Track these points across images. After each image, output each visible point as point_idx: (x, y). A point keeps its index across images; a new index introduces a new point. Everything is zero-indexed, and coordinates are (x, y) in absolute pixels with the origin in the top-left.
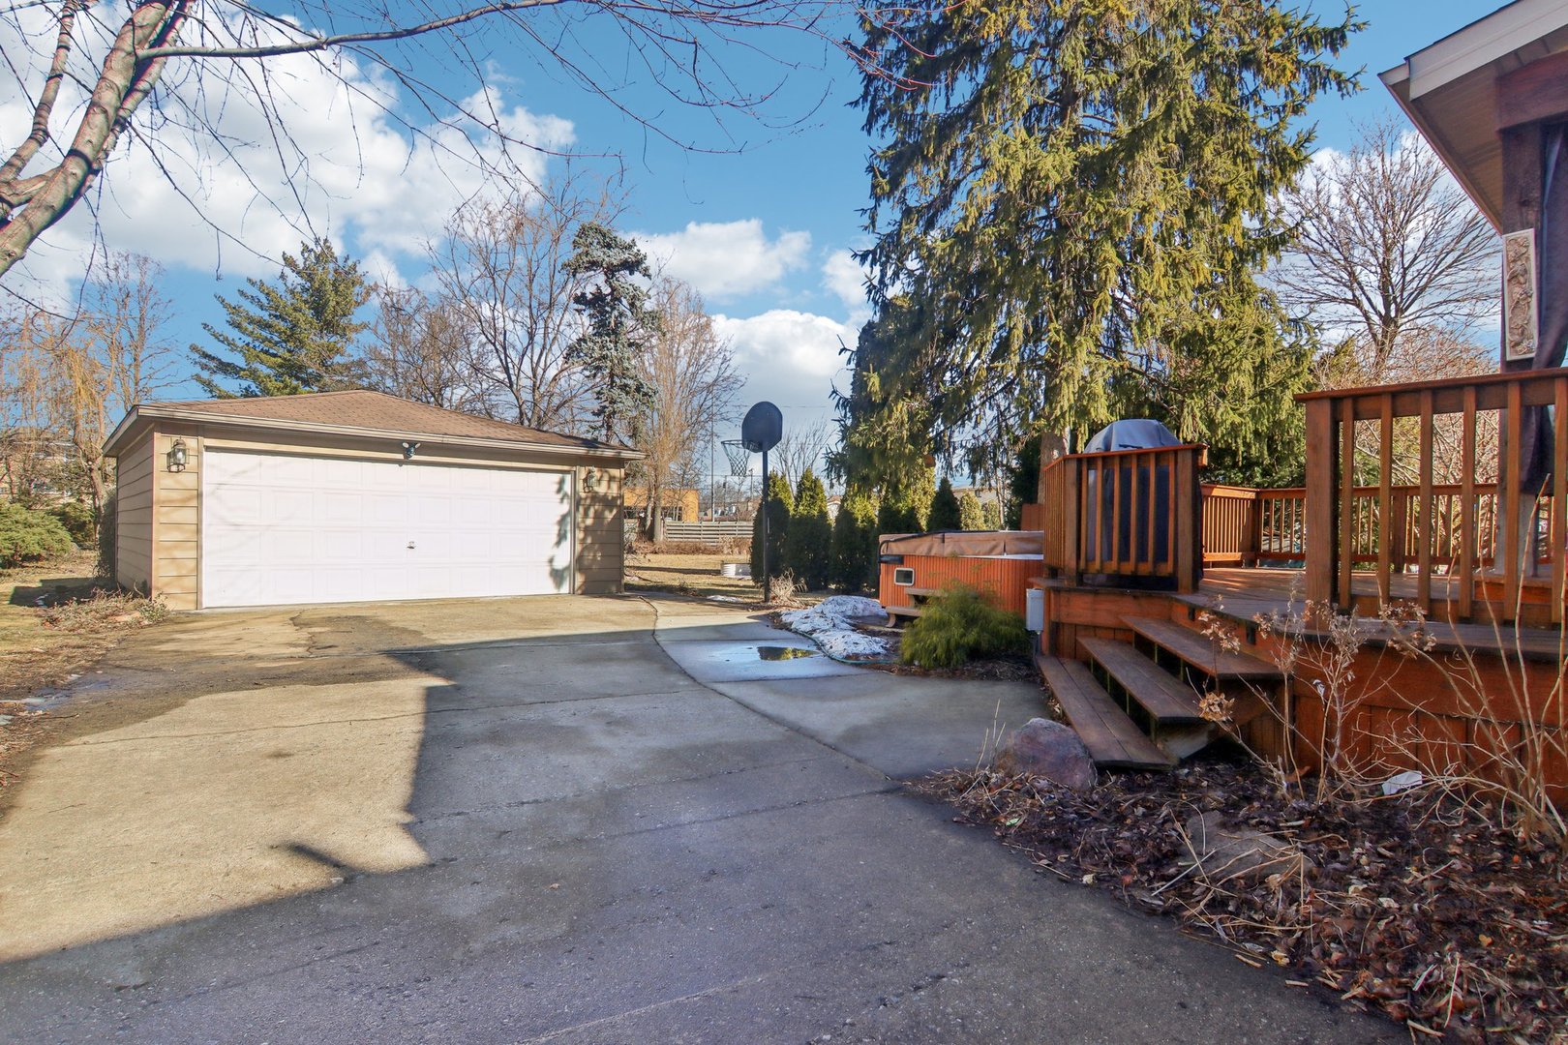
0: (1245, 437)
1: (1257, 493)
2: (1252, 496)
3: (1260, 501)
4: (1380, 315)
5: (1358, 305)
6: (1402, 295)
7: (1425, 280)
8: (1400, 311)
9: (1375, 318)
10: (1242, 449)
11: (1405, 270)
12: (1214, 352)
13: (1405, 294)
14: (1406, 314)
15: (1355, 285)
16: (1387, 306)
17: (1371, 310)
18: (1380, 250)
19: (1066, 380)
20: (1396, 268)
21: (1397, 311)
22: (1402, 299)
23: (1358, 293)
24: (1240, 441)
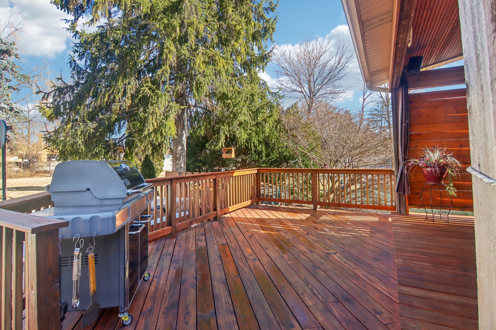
0: (254, 143)
1: (258, 170)
2: (256, 171)
3: (259, 174)
4: (309, 96)
5: (303, 93)
6: (314, 91)
7: (320, 86)
8: (314, 96)
9: (307, 97)
10: (253, 148)
11: (314, 82)
12: (229, 104)
13: (315, 90)
14: (316, 96)
15: (301, 87)
16: (310, 94)
17: (306, 95)
18: (307, 75)
19: (152, 114)
20: (312, 82)
21: (313, 95)
22: (314, 92)
23: (302, 89)
24: (252, 145)
